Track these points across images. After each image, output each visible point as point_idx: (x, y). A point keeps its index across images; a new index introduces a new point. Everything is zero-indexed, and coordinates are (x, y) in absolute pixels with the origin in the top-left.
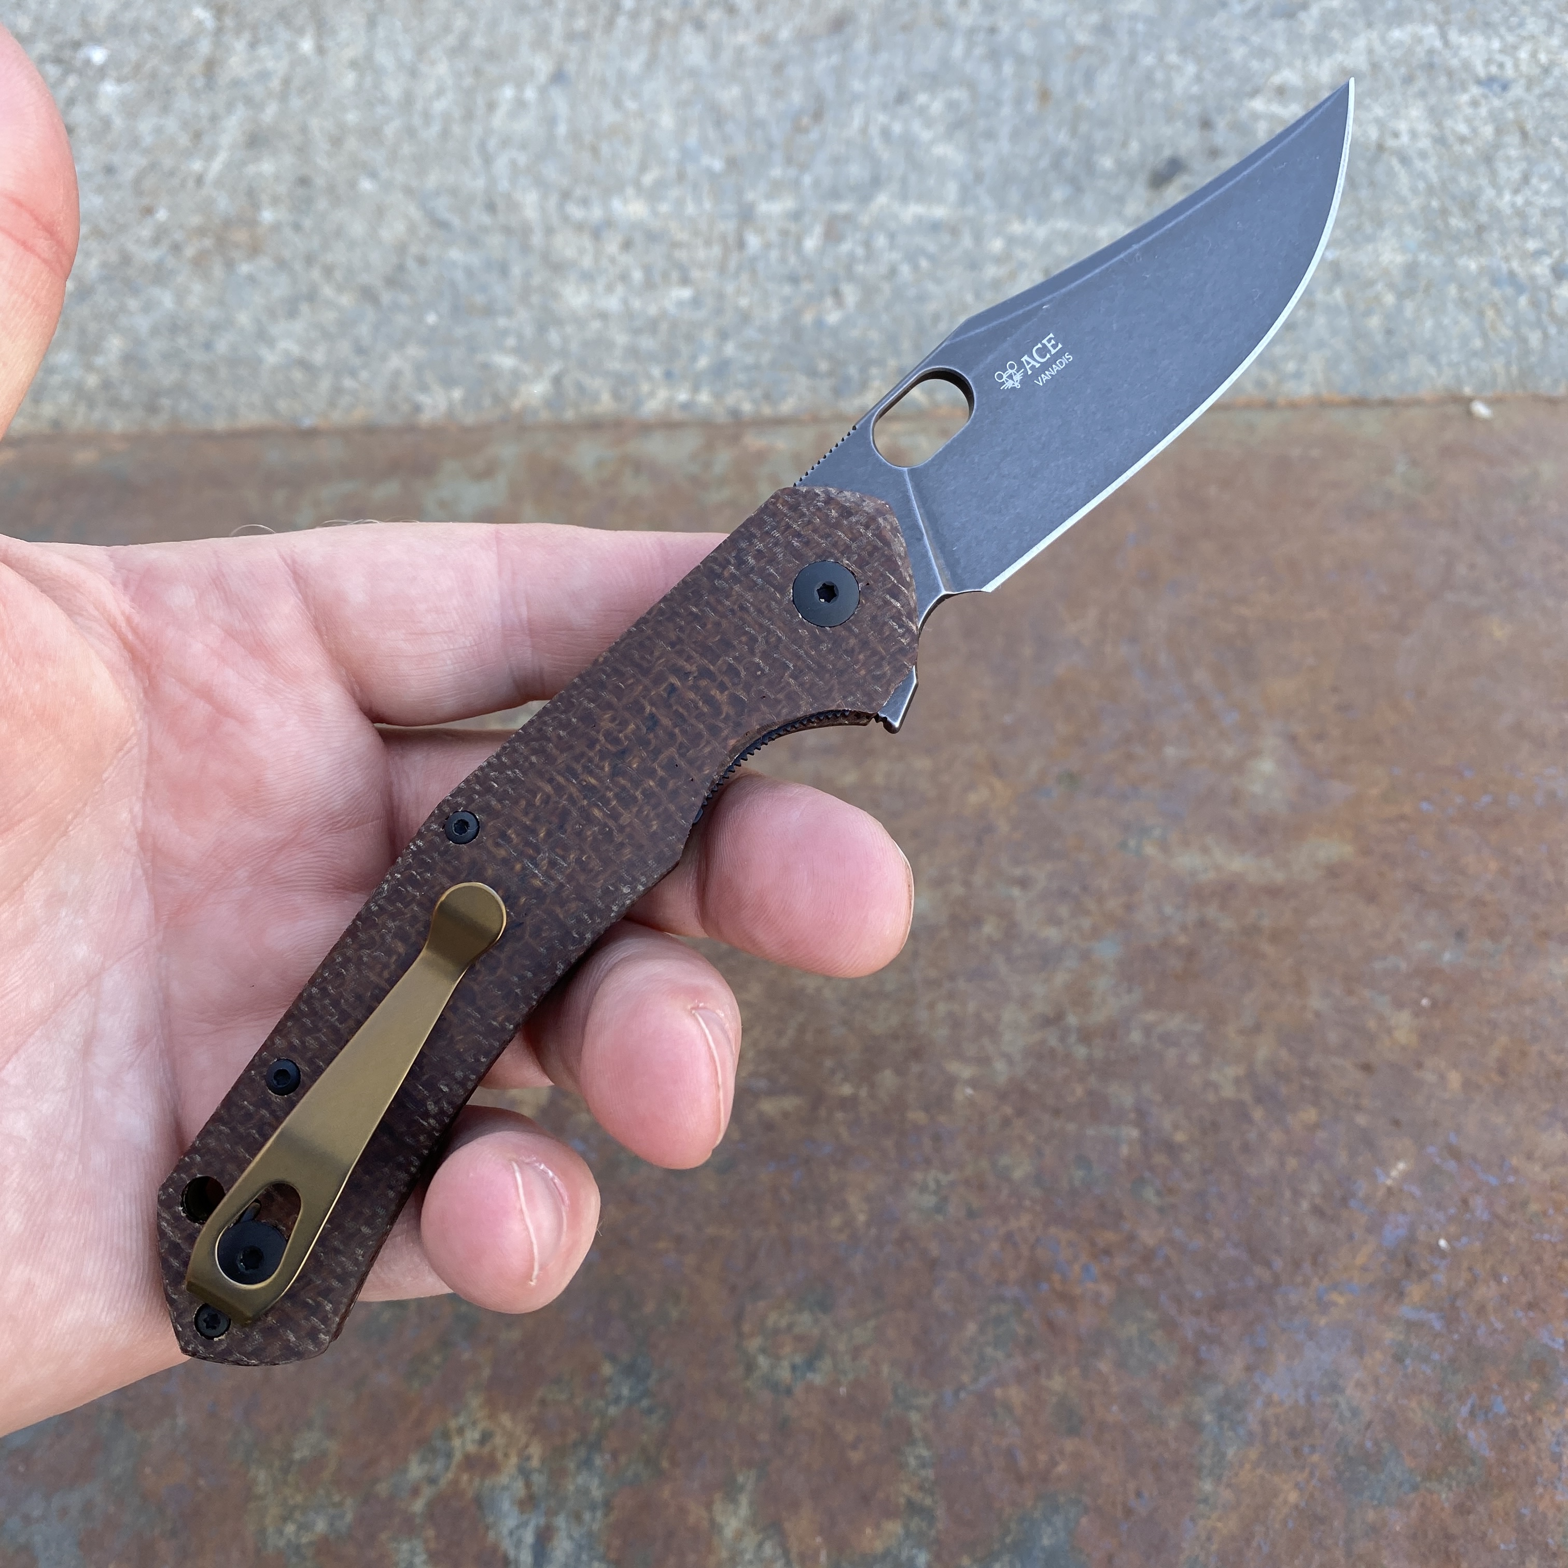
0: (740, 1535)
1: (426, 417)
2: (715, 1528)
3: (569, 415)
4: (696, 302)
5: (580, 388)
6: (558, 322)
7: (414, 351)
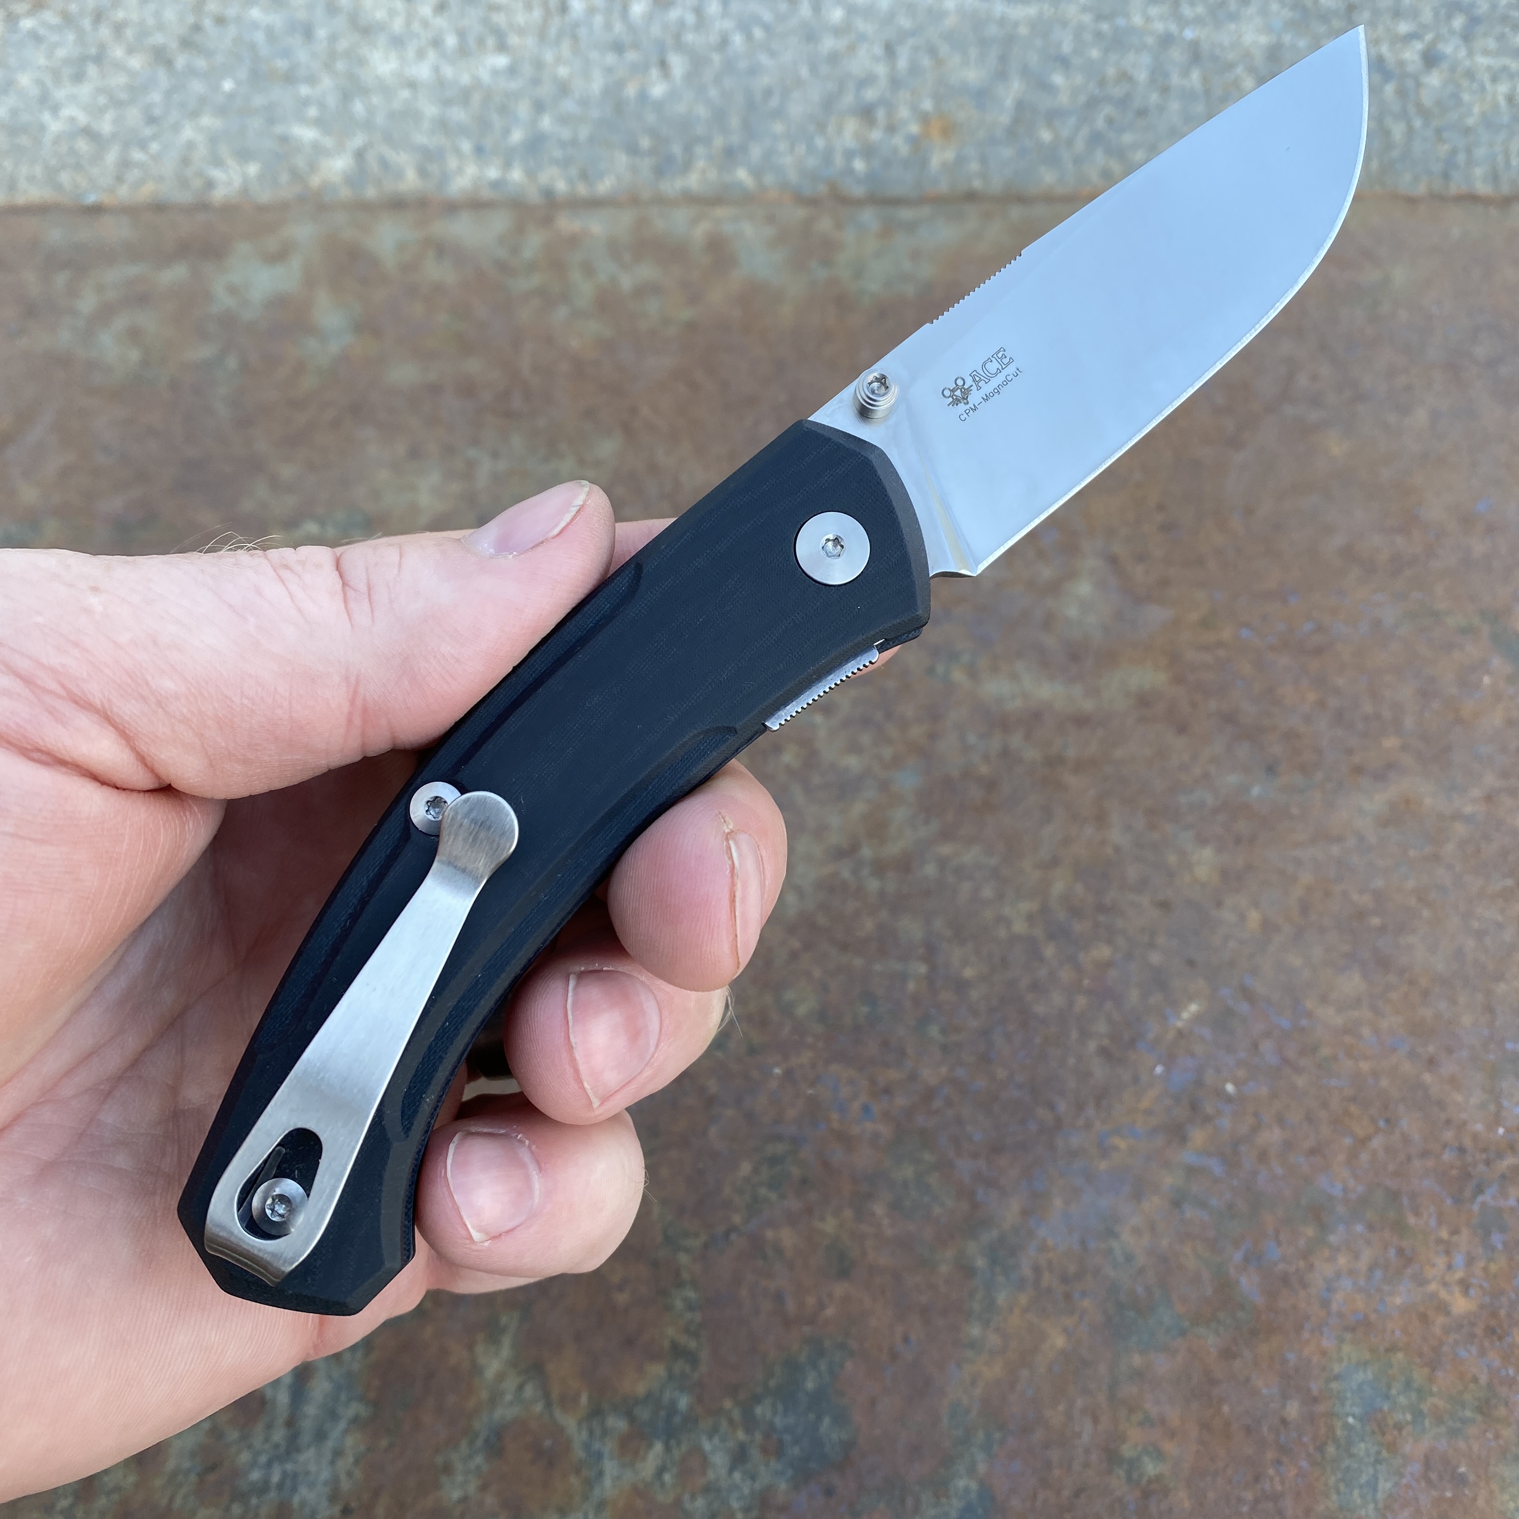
0: (501, 1377)
1: (219, 195)
2: (476, 1370)
3: (371, 193)
4: (512, 71)
5: (384, 164)
6: (364, 91)
7: (207, 120)
